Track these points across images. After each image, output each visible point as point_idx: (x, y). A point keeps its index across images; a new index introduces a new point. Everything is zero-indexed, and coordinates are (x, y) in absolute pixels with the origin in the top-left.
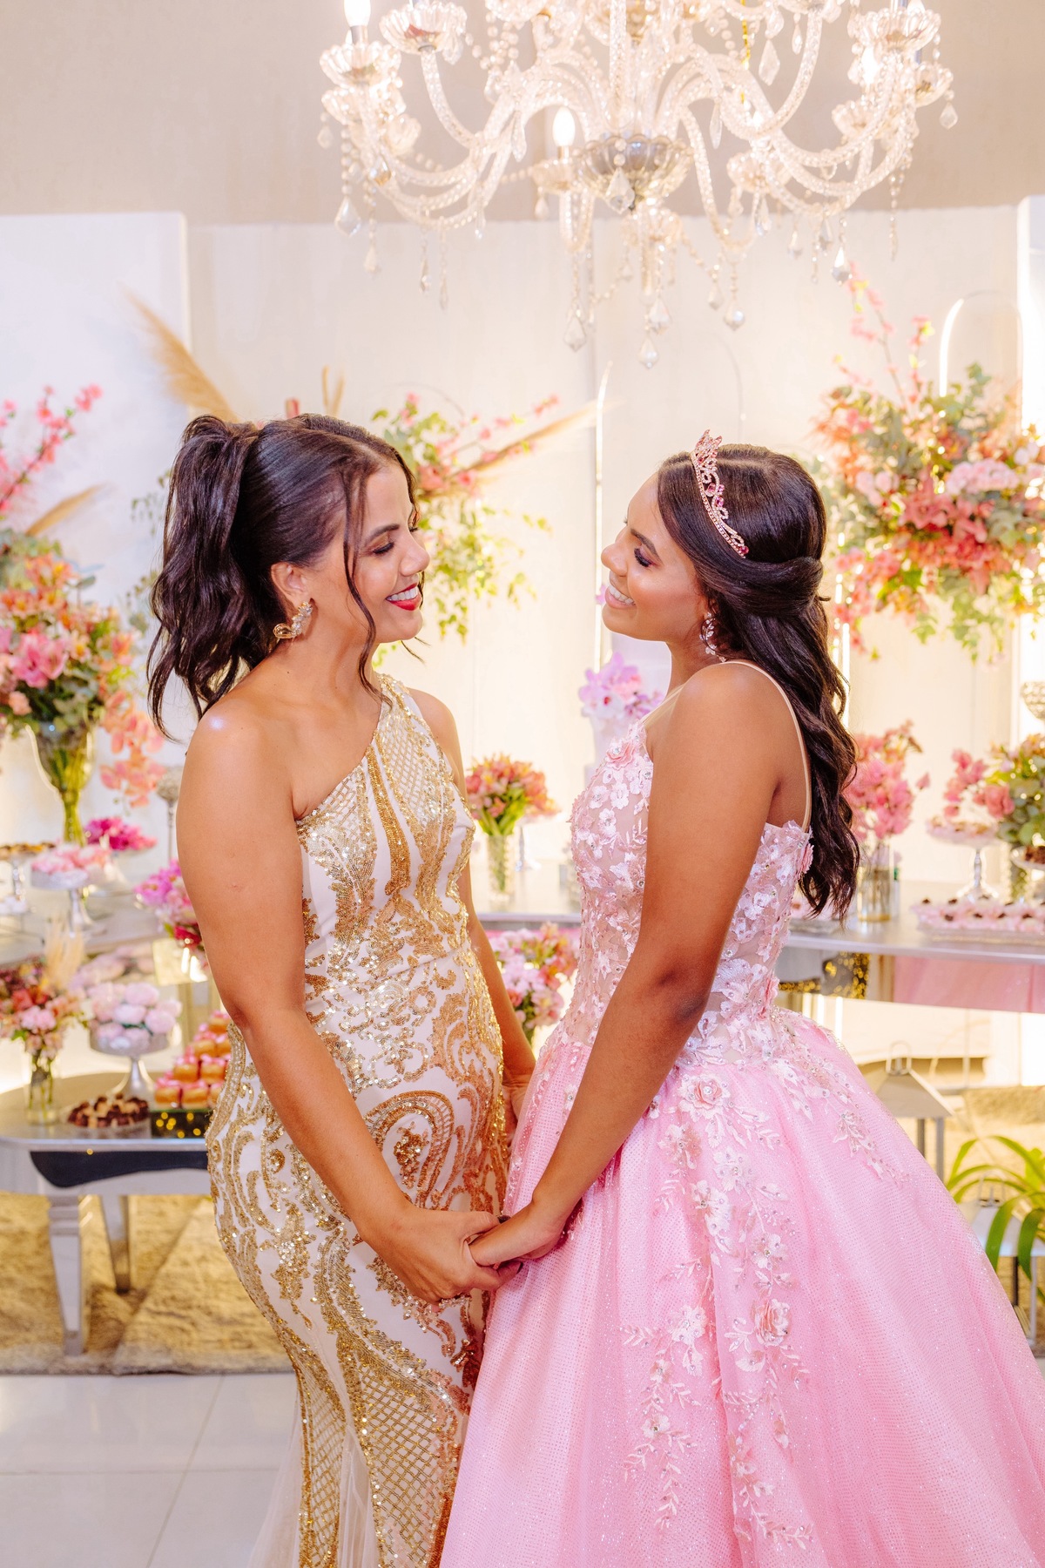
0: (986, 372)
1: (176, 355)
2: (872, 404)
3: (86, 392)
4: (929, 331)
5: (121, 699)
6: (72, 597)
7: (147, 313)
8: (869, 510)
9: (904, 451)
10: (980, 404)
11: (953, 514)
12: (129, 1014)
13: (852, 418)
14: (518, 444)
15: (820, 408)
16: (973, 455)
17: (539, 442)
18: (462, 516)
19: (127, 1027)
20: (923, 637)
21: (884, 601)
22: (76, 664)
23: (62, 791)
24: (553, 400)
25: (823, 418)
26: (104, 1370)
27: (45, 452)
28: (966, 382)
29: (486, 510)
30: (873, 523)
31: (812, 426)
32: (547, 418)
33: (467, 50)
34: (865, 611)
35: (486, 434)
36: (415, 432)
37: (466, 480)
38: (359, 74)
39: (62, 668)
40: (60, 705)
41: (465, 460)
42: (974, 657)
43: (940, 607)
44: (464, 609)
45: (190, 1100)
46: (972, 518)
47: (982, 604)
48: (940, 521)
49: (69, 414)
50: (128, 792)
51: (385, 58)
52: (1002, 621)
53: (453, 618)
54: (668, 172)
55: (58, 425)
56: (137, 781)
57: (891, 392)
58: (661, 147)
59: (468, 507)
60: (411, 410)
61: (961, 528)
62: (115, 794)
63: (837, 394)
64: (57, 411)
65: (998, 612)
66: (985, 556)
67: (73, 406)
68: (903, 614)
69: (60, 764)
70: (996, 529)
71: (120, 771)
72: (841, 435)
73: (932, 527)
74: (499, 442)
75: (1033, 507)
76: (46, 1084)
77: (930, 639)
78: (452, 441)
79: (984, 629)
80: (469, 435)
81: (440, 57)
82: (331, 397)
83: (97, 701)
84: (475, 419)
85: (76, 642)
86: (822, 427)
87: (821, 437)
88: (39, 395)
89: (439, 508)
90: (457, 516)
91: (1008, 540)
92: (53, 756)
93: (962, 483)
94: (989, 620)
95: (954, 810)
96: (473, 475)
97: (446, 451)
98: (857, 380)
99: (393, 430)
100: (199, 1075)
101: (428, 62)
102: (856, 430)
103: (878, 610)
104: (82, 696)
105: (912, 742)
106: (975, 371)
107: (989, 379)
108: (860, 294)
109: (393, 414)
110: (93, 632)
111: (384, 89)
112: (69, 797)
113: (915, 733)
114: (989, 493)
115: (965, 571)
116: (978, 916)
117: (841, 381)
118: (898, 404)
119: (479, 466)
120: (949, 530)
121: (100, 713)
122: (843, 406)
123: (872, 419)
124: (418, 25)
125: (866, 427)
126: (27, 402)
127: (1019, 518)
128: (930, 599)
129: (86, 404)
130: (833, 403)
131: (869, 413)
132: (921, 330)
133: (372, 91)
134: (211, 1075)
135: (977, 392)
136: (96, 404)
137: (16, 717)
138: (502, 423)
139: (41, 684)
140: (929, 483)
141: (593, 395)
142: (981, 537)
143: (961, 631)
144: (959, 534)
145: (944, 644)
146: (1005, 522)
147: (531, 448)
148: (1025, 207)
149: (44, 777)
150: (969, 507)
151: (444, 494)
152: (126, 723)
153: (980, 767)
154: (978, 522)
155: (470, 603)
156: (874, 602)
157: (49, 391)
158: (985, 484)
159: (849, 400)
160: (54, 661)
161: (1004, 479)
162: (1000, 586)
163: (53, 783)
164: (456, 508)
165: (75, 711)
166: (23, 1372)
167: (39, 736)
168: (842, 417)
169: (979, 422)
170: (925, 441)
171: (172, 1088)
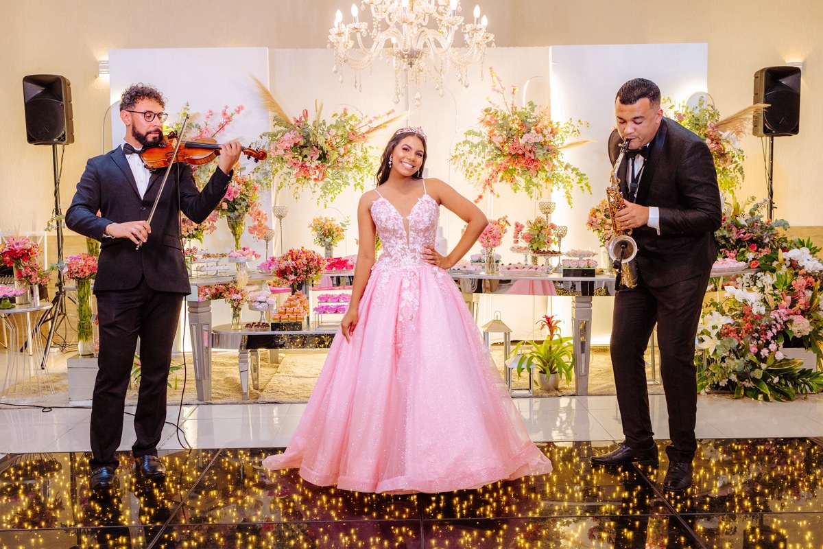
0: (535, 104)
1: (267, 95)
2: (499, 114)
3: (239, 108)
4: (517, 90)
5: (255, 206)
6: (239, 174)
7: (257, 81)
8: (497, 148)
9: (508, 129)
10: (534, 114)
11: (524, 150)
12: (261, 299)
13: (491, 118)
14: (381, 125)
15: (481, 115)
16: (533, 131)
17: (388, 124)
18: (362, 149)
19: (261, 302)
20: (515, 190)
21: (502, 179)
22: (241, 194)
23: (235, 235)
24: (393, 111)
25: (482, 118)
26: (254, 403)
27: (222, 127)
28: (528, 108)
29: (370, 147)
30: (499, 153)
31: (478, 121)
32: (391, 116)
33: (368, 34)
34: (496, 182)
35: (370, 122)
36: (347, 121)
37: (364, 137)
38: (339, 34)
39: (238, 196)
40: (237, 207)
41: (364, 130)
42: (531, 197)
43: (521, 181)
44: (362, 180)
45: (283, 319)
46: (530, 151)
47: (535, 180)
48: (520, 152)
49: (233, 115)
50: (257, 235)
51: (346, 30)
52: (541, 186)
53: (359, 183)
54: (420, 58)
55: (228, 118)
56: (260, 231)
57: (505, 109)
58: (418, 52)
59: (364, 146)
60: (345, 114)
61: (527, 154)
62: (253, 235)
63: (486, 110)
64: (229, 113)
65: (541, 182)
66: (535, 164)
67: (234, 112)
68: (509, 183)
69: (235, 226)
70: (537, 155)
71: (255, 228)
72: (488, 123)
73: (519, 154)
74: (374, 124)
75: (551, 148)
76: (238, 318)
77: (517, 191)
78: (359, 124)
79: (534, 188)
80: (365, 122)
81: (361, 33)
82: (318, 109)
83: (248, 206)
84: (366, 117)
85: (242, 187)
86: (482, 121)
87: (482, 124)
88: (224, 108)
89: (355, 146)
90: (360, 149)
91: (541, 159)
92: (233, 223)
93: (526, 140)
94: (537, 185)
95: (517, 242)
96: (366, 135)
97: (357, 127)
98: (494, 105)
99: (339, 120)
100: (285, 313)
101: (358, 35)
102: (493, 122)
103: (500, 181)
104: (243, 204)
105: (507, 222)
106: (531, 104)
107: (536, 106)
108: (494, 77)
109: (339, 116)
110: (245, 184)
111: (345, 38)
112: (237, 237)
113: (507, 219)
114: (535, 143)
115: (529, 169)
116: (517, 268)
117: (489, 106)
118: (508, 113)
119: (368, 132)
120: (524, 155)
121: (250, 209)
122: (489, 114)
123: (498, 119)
124: (356, 27)
125: (496, 121)
126: (218, 110)
127: (545, 152)
128: (518, 178)
129: (238, 112)
130: (486, 113)
131: (498, 116)
132: (514, 90)
133: (343, 37)
134: (289, 313)
135: (533, 110)
136: (241, 112)
137: (223, 210)
138: (375, 118)
139: (232, 200)
140: (517, 139)
141: (407, 109)
142: (533, 158)
143: (527, 189)
144: (527, 157)
145: (522, 193)
146: (540, 153)
147: (385, 127)
148: (551, 48)
149: (230, 230)
150: (529, 148)
151: (356, 141)
152: (256, 213)
153: (522, 227)
154: (532, 153)
155: (365, 178)
156: (499, 179)
157: (227, 107)
158: (533, 141)
159: (491, 112)
160: (235, 193)
161: (540, 139)
162: (542, 174)
163: (232, 232)
164: (360, 146)
165: (241, 208)
166: (230, 404)
167: (229, 217)
168: (489, 117)
169: (534, 120)
170: (515, 126)
171: (278, 317)
